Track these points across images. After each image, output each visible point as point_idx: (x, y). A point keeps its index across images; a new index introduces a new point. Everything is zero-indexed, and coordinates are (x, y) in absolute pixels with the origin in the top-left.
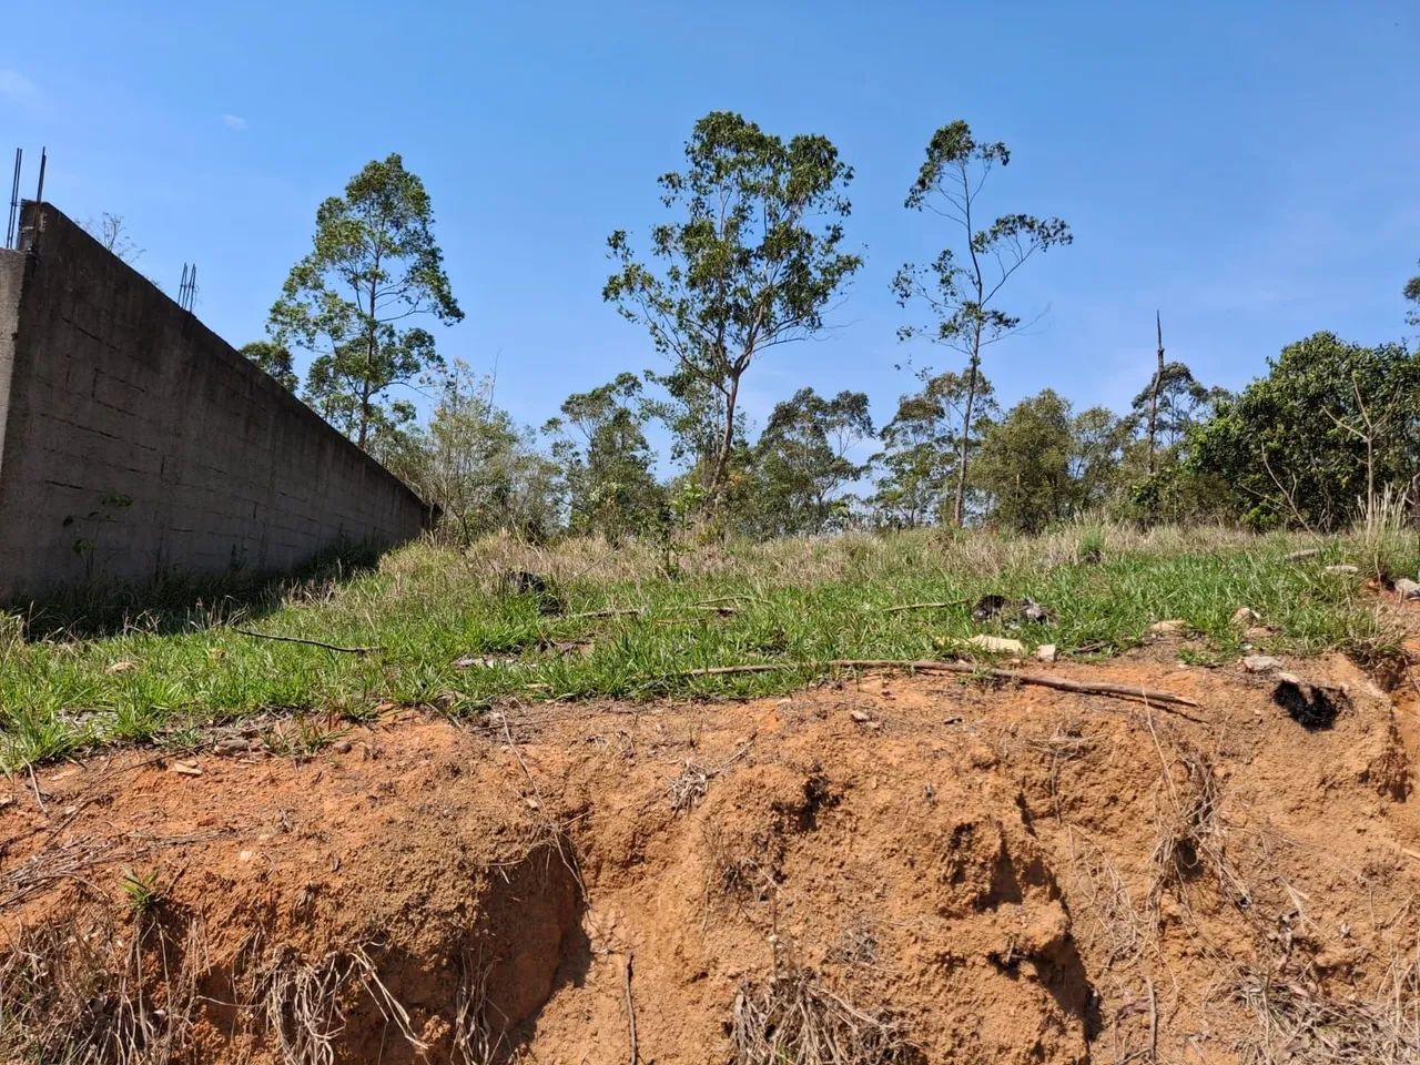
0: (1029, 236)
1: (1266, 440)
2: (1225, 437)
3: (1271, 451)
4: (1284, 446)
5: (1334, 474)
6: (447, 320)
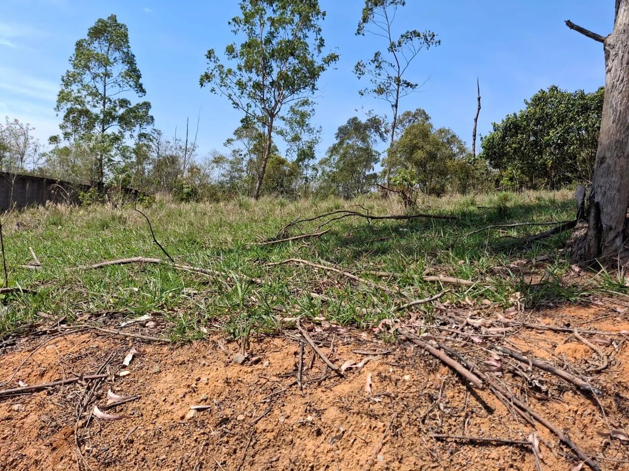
0: (419, 41)
1: (512, 143)
2: (493, 143)
3: (515, 149)
4: (522, 146)
5: (546, 160)
6: (140, 94)
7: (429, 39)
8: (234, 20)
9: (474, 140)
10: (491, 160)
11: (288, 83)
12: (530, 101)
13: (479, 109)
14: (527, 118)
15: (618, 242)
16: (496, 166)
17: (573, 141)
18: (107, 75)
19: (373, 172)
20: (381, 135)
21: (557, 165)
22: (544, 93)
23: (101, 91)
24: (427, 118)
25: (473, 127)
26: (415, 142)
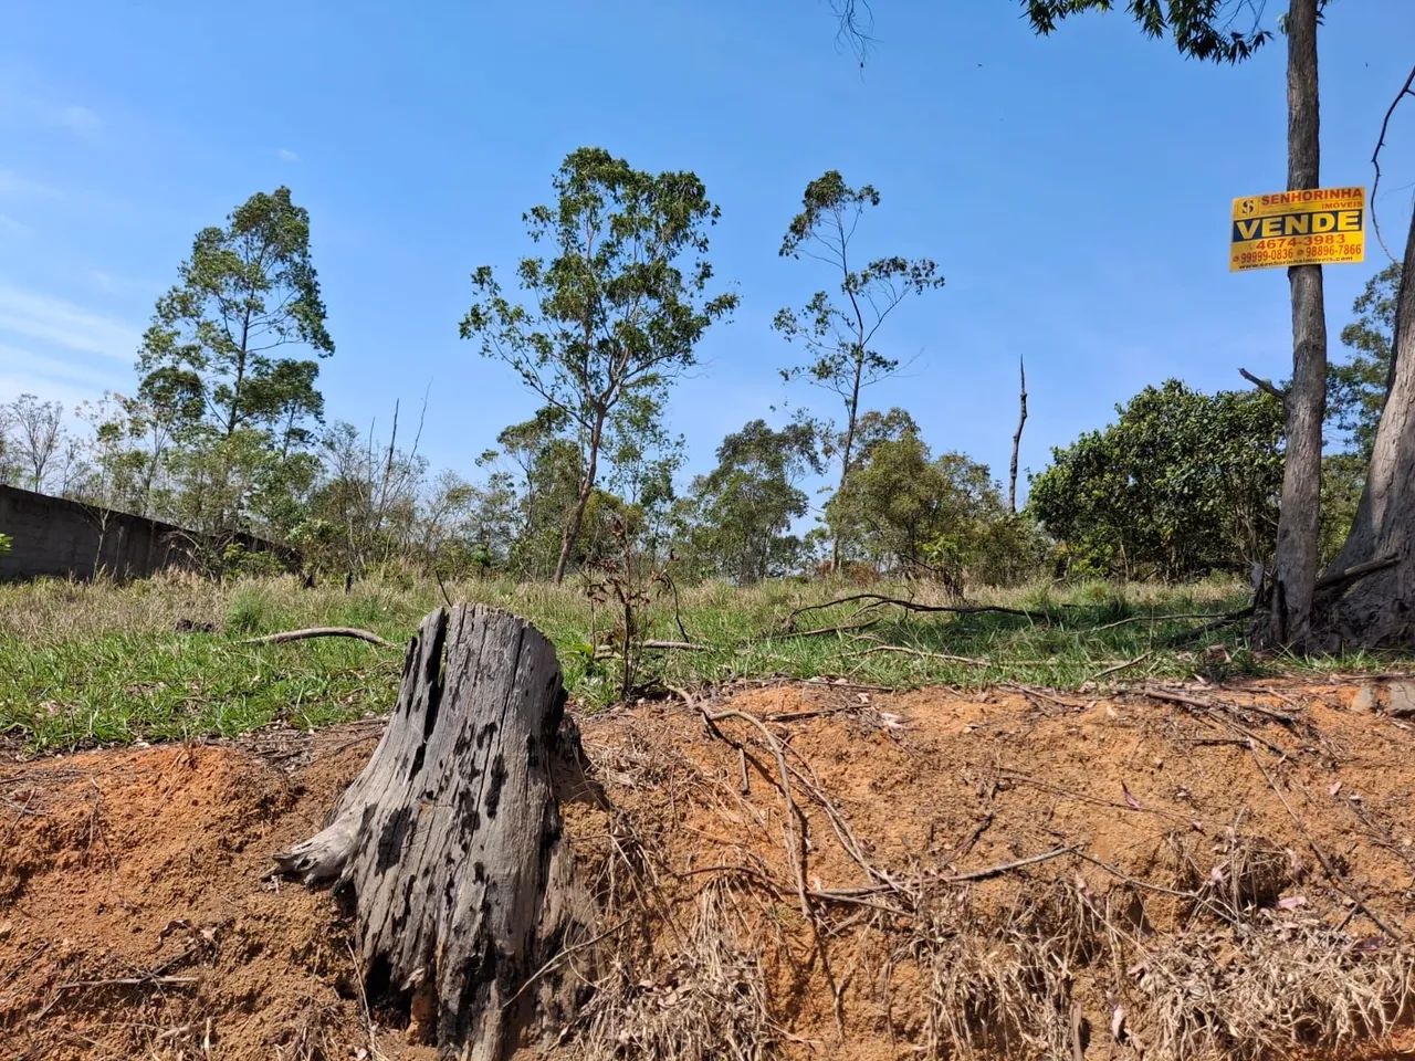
0: (903, 279)
1: (1094, 489)
2: (1053, 487)
3: (1099, 499)
4: (1111, 494)
5: (1161, 526)
6: (322, 351)
7: (922, 275)
8: (535, 211)
9: (1014, 478)
10: (1049, 522)
11: (635, 345)
12: (1126, 408)
13: (1024, 418)
14: (1122, 440)
15: (1305, 627)
16: (1060, 534)
17: (1214, 490)
18: (254, 307)
19: (788, 534)
20: (813, 460)
21: (1180, 536)
22: (1154, 392)
23: (238, 339)
24: (913, 429)
25: (1012, 453)
26: (895, 476)
